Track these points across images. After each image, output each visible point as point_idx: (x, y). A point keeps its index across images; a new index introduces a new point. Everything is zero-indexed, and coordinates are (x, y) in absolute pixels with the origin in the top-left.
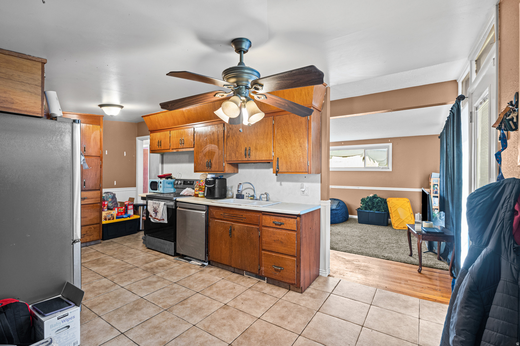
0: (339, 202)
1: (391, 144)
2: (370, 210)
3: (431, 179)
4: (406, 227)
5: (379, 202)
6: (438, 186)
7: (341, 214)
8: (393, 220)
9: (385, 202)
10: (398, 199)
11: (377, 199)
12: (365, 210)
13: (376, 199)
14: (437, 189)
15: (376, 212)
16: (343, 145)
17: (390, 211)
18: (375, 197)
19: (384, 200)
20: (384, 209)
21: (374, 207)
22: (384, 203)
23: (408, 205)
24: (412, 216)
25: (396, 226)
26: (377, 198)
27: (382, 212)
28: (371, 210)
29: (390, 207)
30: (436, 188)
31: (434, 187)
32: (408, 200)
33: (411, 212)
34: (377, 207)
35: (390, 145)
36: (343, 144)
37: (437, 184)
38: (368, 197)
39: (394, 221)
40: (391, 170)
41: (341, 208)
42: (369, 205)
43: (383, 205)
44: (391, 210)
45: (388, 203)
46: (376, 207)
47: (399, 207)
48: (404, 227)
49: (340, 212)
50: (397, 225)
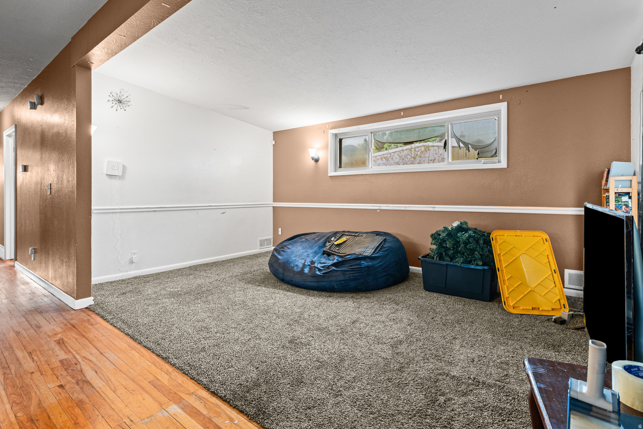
0: (385, 239)
1: (505, 104)
2: (449, 259)
3: (607, 181)
4: (539, 309)
5: (471, 240)
6: (630, 198)
7: (384, 269)
8: (505, 288)
9: (488, 242)
10: (518, 232)
11: (466, 233)
12: (440, 259)
13: (464, 234)
14: (627, 206)
15: (462, 265)
16: (402, 118)
17: (497, 265)
18: (461, 228)
19: (484, 235)
20: (482, 257)
21: (459, 252)
22: (484, 244)
23: (547, 248)
24: (557, 276)
25: (511, 305)
26: (466, 230)
27: (477, 265)
28: (451, 261)
29: (499, 255)
30: (625, 205)
31: (617, 201)
32: (546, 236)
33: (554, 266)
34: (465, 254)
35: (503, 107)
36: (402, 114)
37: (628, 194)
38: (446, 229)
39: (508, 291)
40: (505, 166)
41: (386, 253)
42: (447, 249)
43: (482, 249)
44: (500, 260)
45: (493, 243)
46: (463, 254)
47: (522, 252)
48: (535, 308)
49: (380, 264)
50: (515, 302)
